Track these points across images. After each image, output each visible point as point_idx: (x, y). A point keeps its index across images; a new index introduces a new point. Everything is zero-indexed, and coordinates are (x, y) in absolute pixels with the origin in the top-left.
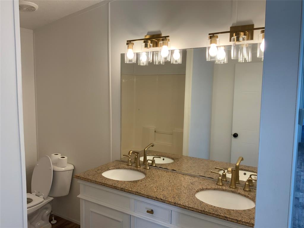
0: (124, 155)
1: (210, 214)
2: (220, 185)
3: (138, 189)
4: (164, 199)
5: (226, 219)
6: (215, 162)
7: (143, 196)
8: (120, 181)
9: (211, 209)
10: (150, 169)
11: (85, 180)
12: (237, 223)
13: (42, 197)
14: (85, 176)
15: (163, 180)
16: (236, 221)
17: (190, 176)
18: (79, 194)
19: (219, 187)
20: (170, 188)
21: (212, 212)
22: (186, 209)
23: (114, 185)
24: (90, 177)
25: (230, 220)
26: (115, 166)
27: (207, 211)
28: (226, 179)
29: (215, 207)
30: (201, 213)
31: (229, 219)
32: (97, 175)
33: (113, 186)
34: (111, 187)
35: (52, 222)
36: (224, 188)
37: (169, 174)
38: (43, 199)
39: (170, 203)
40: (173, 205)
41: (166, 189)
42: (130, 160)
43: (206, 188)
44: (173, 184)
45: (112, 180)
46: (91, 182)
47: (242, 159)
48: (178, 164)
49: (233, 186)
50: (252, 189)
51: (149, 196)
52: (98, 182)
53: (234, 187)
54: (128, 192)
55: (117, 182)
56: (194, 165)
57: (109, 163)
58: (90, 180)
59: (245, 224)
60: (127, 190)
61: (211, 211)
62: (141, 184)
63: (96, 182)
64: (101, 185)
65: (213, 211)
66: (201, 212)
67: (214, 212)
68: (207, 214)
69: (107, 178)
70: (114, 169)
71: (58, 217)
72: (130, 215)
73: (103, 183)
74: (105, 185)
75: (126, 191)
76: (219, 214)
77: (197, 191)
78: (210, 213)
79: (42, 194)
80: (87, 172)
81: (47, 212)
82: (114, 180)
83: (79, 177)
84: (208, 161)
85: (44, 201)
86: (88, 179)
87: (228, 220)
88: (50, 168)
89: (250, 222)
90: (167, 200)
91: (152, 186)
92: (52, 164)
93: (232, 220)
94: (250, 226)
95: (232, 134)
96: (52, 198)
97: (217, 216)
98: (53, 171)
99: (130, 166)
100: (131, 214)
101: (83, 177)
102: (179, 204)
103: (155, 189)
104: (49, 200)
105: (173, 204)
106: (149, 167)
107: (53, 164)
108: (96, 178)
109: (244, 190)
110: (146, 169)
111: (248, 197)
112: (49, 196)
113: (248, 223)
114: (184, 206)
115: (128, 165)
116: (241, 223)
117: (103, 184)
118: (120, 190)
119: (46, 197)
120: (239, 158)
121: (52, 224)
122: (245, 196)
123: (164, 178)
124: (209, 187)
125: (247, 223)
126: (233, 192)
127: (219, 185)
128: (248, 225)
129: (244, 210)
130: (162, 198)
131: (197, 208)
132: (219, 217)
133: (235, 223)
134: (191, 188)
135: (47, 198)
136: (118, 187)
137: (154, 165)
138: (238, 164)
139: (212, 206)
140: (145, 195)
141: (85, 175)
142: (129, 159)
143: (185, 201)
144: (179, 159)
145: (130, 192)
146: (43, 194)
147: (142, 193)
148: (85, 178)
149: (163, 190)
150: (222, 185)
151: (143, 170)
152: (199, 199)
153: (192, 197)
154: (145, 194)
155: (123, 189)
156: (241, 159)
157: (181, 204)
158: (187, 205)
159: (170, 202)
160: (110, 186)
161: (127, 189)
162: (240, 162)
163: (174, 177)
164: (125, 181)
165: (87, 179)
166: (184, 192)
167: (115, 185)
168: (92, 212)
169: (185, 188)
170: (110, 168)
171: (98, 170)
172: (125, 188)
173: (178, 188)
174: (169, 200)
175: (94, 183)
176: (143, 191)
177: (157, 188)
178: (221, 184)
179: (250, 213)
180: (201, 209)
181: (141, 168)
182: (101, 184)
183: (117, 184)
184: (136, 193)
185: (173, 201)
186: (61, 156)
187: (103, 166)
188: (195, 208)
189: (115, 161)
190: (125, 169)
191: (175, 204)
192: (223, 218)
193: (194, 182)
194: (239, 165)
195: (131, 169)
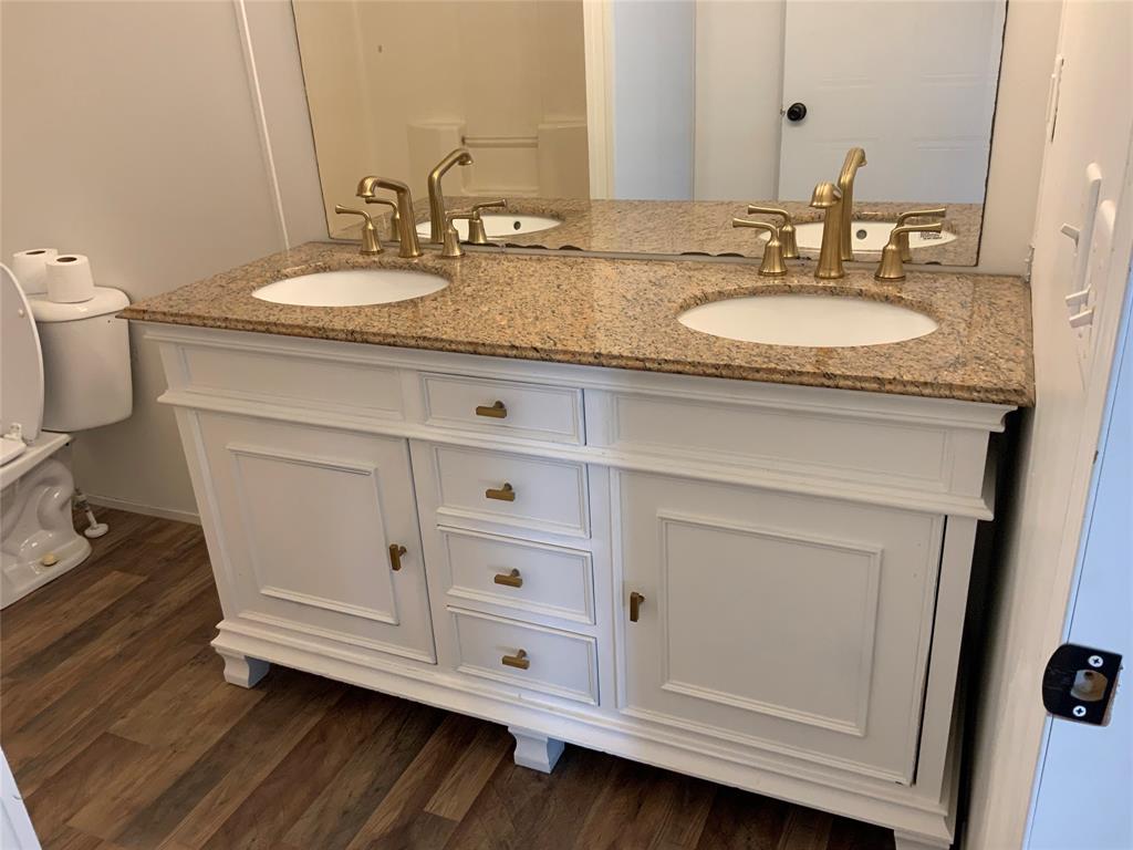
0: (339, 212)
1: (758, 376)
2: (774, 275)
3: (427, 327)
4: (546, 347)
5: (830, 383)
6: (735, 205)
7: (454, 347)
8: (340, 308)
9: (759, 355)
10: (463, 255)
11: (175, 322)
12: (880, 391)
13: (14, 436)
14: (171, 307)
15: (529, 287)
16: (875, 386)
17: (642, 260)
18: (163, 388)
19: (771, 282)
20: (567, 310)
21: (764, 366)
22: (650, 370)
23: (311, 324)
24: (200, 309)
25: (850, 383)
26: (306, 261)
27: (743, 364)
28: (793, 253)
29: (771, 347)
30: (717, 376)
31: (842, 383)
32: (227, 297)
33: (311, 328)
34: (299, 335)
35: (88, 532)
36: (795, 282)
37: (553, 264)
38: (23, 445)
39: (574, 359)
40: (590, 364)
41: (549, 312)
42: (370, 227)
43: (720, 292)
44: (574, 293)
45: (303, 307)
46: (205, 325)
47: (862, 161)
48: (581, 228)
49: (831, 269)
50: (911, 272)
51: (477, 344)
52: (237, 320)
53: (833, 274)
54: (380, 343)
55: (327, 313)
56: (650, 225)
57: (280, 254)
58: (199, 317)
59: (916, 390)
60: (374, 334)
61: (759, 363)
62: (436, 308)
63: (228, 325)
64: (253, 330)
65: (766, 360)
66: (714, 371)
67: (773, 365)
68: (744, 374)
69: (277, 305)
70: (303, 273)
71: (111, 510)
72: (408, 439)
73: (261, 323)
74: (274, 329)
75: (371, 338)
76: (797, 368)
77: (681, 307)
78: (758, 370)
79: (12, 427)
80: (180, 292)
81: (60, 494)
82: (311, 308)
83: (144, 311)
84: (706, 207)
85: (29, 449)
86: (189, 316)
87: (837, 387)
88: (21, 312)
89: (935, 378)
90: (560, 347)
91: (486, 309)
92: (27, 295)
93: (858, 385)
94: (936, 393)
95: (782, 112)
96: (64, 438)
97: (787, 379)
98: (37, 322)
99: (373, 253)
100: (408, 434)
101: (166, 310)
102: (615, 357)
103: (498, 318)
104: (49, 445)
105: (591, 359)
106: (460, 249)
107: (31, 295)
108: (224, 308)
109: (877, 277)
110: (448, 257)
111: (899, 302)
112: (43, 430)
113: (932, 384)
114: (637, 359)
115: (367, 253)
116: (900, 388)
117: (260, 328)
118: (347, 340)
119: (35, 435)
120: (850, 154)
121: (89, 538)
122: (887, 299)
123: (535, 281)
124: (731, 287)
125: (926, 384)
126: (833, 293)
127: (769, 275)
128: (927, 391)
129: (898, 344)
130: (538, 345)
131: (697, 359)
132: (798, 379)
133: (874, 391)
134: (656, 299)
135: (37, 438)
136: (333, 330)
137: (482, 241)
138: (846, 179)
139: (758, 345)
140: (460, 343)
141: (171, 303)
142: (367, 225)
143: (642, 344)
144: (583, 211)
145: (391, 340)
146: (20, 426)
147: (444, 337)
148: (177, 315)
149: (537, 318)
150: (783, 274)
151: (438, 264)
152: (698, 330)
153: (668, 326)
154: (460, 339)
155: (358, 336)
156: (857, 156)
157: (625, 354)
158: (653, 356)
159: (574, 354)
160: (297, 331)
161: (375, 330)
162: (855, 170)
163: (574, 270)
164: (360, 307)
165: (182, 315)
166: (630, 314)
167: (320, 324)
168: (237, 453)
169: (628, 301)
170: (284, 271)
171: (234, 280)
172: (365, 329)
173: (601, 303)
174: (571, 349)
175: (219, 327)
176: (449, 330)
177: (512, 315)
178: (778, 270)
179: (928, 351)
180: (714, 362)
181: (424, 257)
182: (251, 327)
183: (327, 319)
184: (421, 343)
185: (586, 349)
186: (59, 254)
187: (250, 266)
188: (689, 360)
189: (305, 244)
190: (354, 267)
191: (599, 360)
192: (816, 382)
193: (663, 277)
194: (851, 182)
195: (381, 266)
